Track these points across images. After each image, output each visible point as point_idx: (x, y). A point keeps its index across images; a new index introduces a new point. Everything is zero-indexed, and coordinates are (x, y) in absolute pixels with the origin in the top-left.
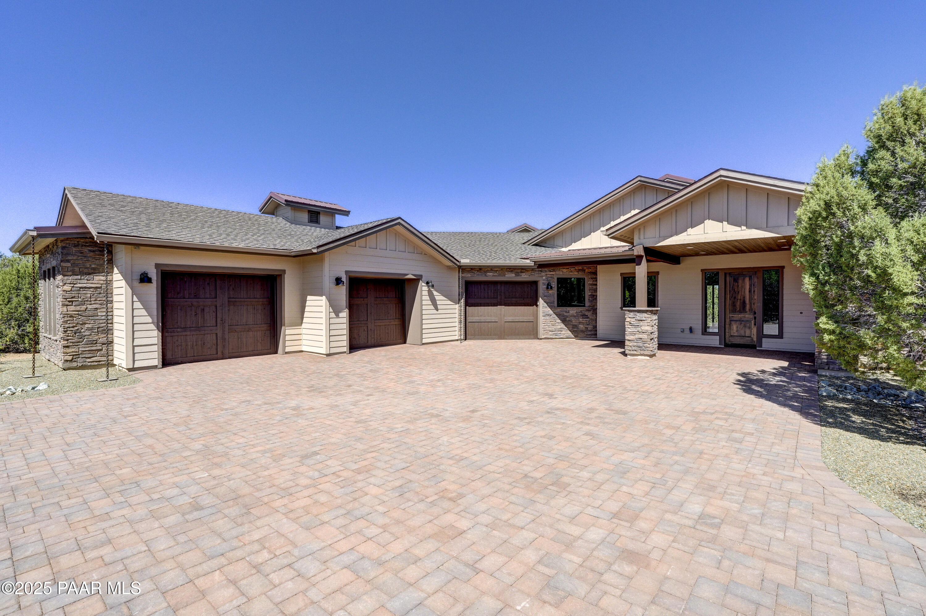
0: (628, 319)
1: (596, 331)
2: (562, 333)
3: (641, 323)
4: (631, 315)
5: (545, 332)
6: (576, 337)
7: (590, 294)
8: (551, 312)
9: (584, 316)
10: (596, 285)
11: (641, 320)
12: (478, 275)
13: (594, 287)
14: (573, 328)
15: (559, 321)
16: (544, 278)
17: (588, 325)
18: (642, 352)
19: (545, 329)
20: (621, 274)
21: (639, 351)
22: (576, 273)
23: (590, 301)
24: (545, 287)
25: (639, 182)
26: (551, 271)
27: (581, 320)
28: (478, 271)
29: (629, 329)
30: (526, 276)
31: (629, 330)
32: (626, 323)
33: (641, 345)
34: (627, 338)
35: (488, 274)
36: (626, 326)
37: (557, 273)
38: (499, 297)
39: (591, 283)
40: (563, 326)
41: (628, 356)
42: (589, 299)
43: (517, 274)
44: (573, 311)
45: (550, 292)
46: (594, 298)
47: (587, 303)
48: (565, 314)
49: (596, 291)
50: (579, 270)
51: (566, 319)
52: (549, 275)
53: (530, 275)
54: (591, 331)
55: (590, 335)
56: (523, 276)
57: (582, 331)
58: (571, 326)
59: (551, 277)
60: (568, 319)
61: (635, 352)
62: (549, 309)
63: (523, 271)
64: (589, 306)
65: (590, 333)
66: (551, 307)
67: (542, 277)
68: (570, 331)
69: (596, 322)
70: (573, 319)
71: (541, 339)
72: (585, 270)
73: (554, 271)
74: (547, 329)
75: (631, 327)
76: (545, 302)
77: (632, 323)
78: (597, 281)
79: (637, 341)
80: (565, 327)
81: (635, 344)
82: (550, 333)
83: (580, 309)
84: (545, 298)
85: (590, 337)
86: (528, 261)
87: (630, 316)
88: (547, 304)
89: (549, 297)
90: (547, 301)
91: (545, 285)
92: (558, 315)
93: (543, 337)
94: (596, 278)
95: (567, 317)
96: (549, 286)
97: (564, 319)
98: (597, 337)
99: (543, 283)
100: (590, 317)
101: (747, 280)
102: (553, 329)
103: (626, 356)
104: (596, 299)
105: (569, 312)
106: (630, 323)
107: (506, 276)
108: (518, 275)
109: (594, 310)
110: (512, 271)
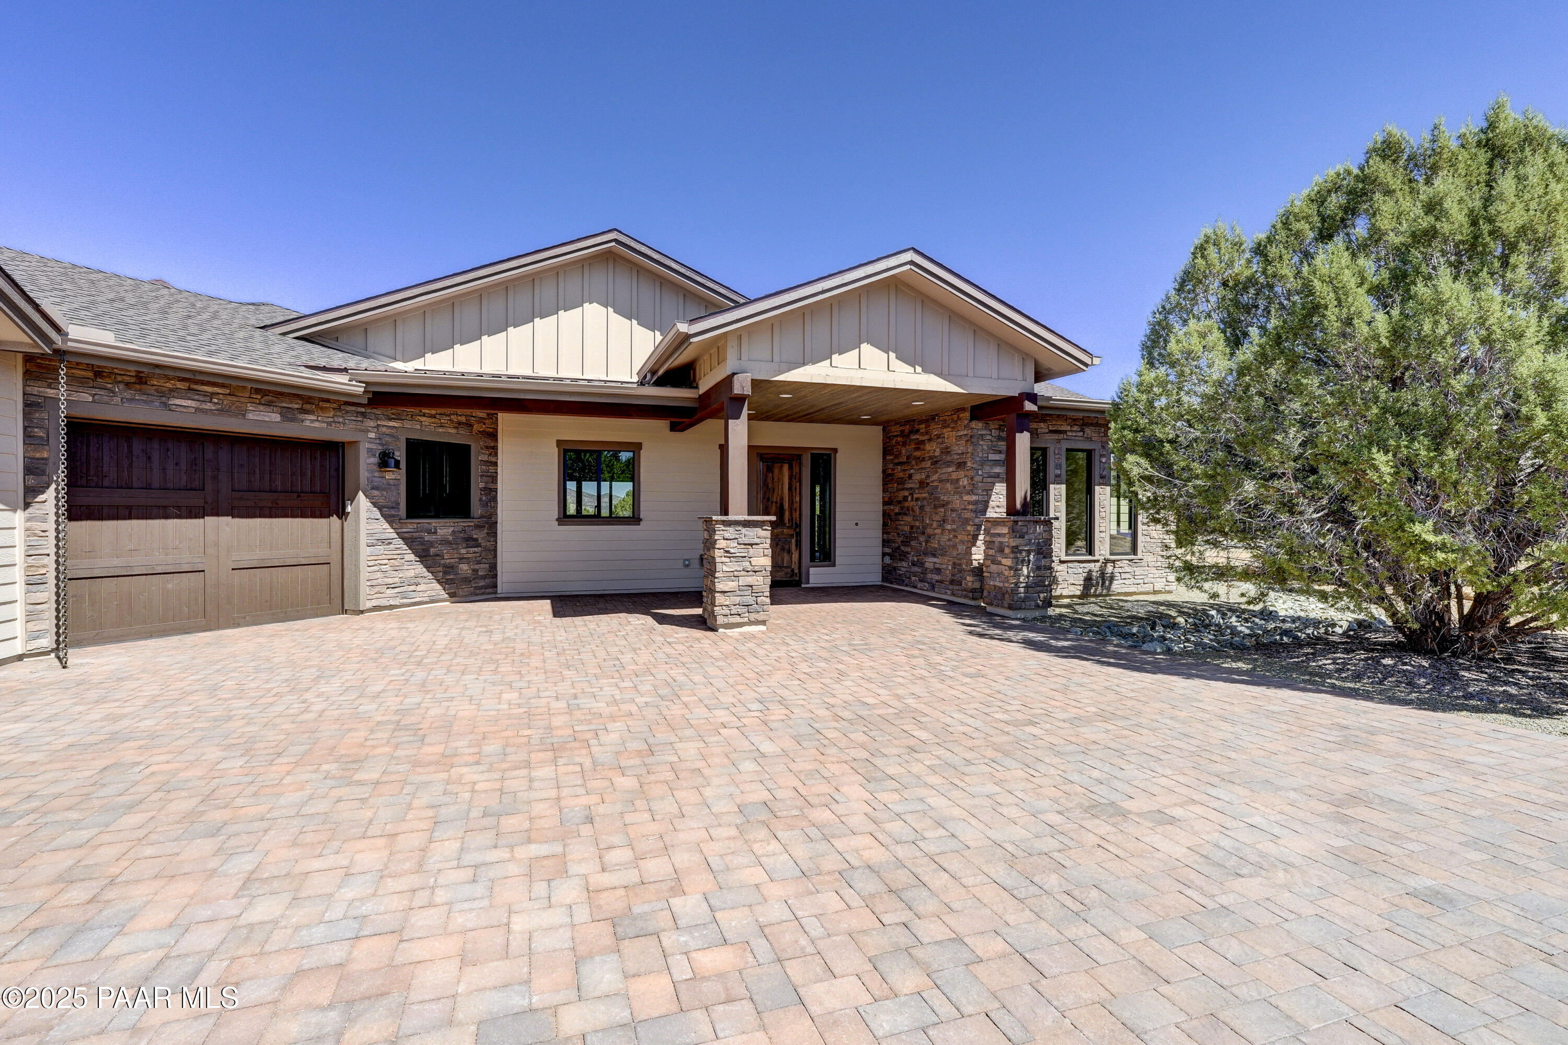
0: (721, 544)
1: (495, 576)
2: (419, 588)
3: (752, 551)
4: (730, 532)
5: (377, 589)
6: (454, 596)
7: (482, 485)
8: (390, 533)
9: (470, 541)
10: (496, 464)
11: (751, 545)
12: (131, 400)
13: (492, 469)
14: (445, 573)
15: (412, 557)
16: (372, 435)
17: (479, 563)
18: (753, 617)
19: (374, 583)
20: (559, 443)
21: (747, 615)
22: (453, 431)
23: (485, 505)
24: (375, 460)
25: (613, 244)
26: (390, 419)
27: (463, 551)
28: (128, 385)
29: (724, 566)
30: (317, 424)
31: (725, 568)
32: (718, 553)
33: (750, 600)
34: (719, 586)
35: (178, 402)
36: (718, 560)
37: (408, 424)
38: (209, 487)
39: (485, 458)
40: (420, 569)
41: (721, 630)
42: (481, 500)
43: (288, 416)
44: (444, 528)
45: (389, 476)
46: (491, 494)
47: (476, 509)
48: (427, 537)
49: (494, 478)
50: (460, 423)
51: (428, 550)
52: (384, 429)
53: (329, 424)
54: (484, 577)
55: (481, 588)
56: (307, 423)
57: (466, 580)
58: (440, 569)
59: (391, 435)
60: (432, 551)
61: (737, 619)
62: (386, 526)
63: (307, 407)
64: (481, 517)
65: (482, 583)
66: (389, 519)
67: (368, 431)
68: (439, 582)
69: (495, 557)
70: (445, 551)
71: (362, 612)
72: (472, 426)
73: (398, 418)
74: (380, 581)
75: (728, 560)
76: (375, 504)
77: (732, 551)
78: (496, 454)
79: (742, 593)
80: (427, 574)
81: (737, 600)
82: (389, 591)
83: (462, 523)
84: (376, 493)
85: (483, 594)
86: (343, 378)
87: (727, 535)
88: (380, 509)
89: (383, 490)
90: (382, 501)
91: (374, 456)
92: (410, 541)
93: (369, 605)
94: (495, 448)
95: (431, 544)
96: (385, 460)
97: (423, 550)
98: (496, 593)
99: (369, 450)
100: (484, 544)
101: (786, 467)
102: (397, 580)
103: (717, 631)
104: (495, 499)
105: (435, 533)
106: (728, 552)
107: (250, 416)
108: (293, 420)
109: (490, 524)
110: (269, 404)
